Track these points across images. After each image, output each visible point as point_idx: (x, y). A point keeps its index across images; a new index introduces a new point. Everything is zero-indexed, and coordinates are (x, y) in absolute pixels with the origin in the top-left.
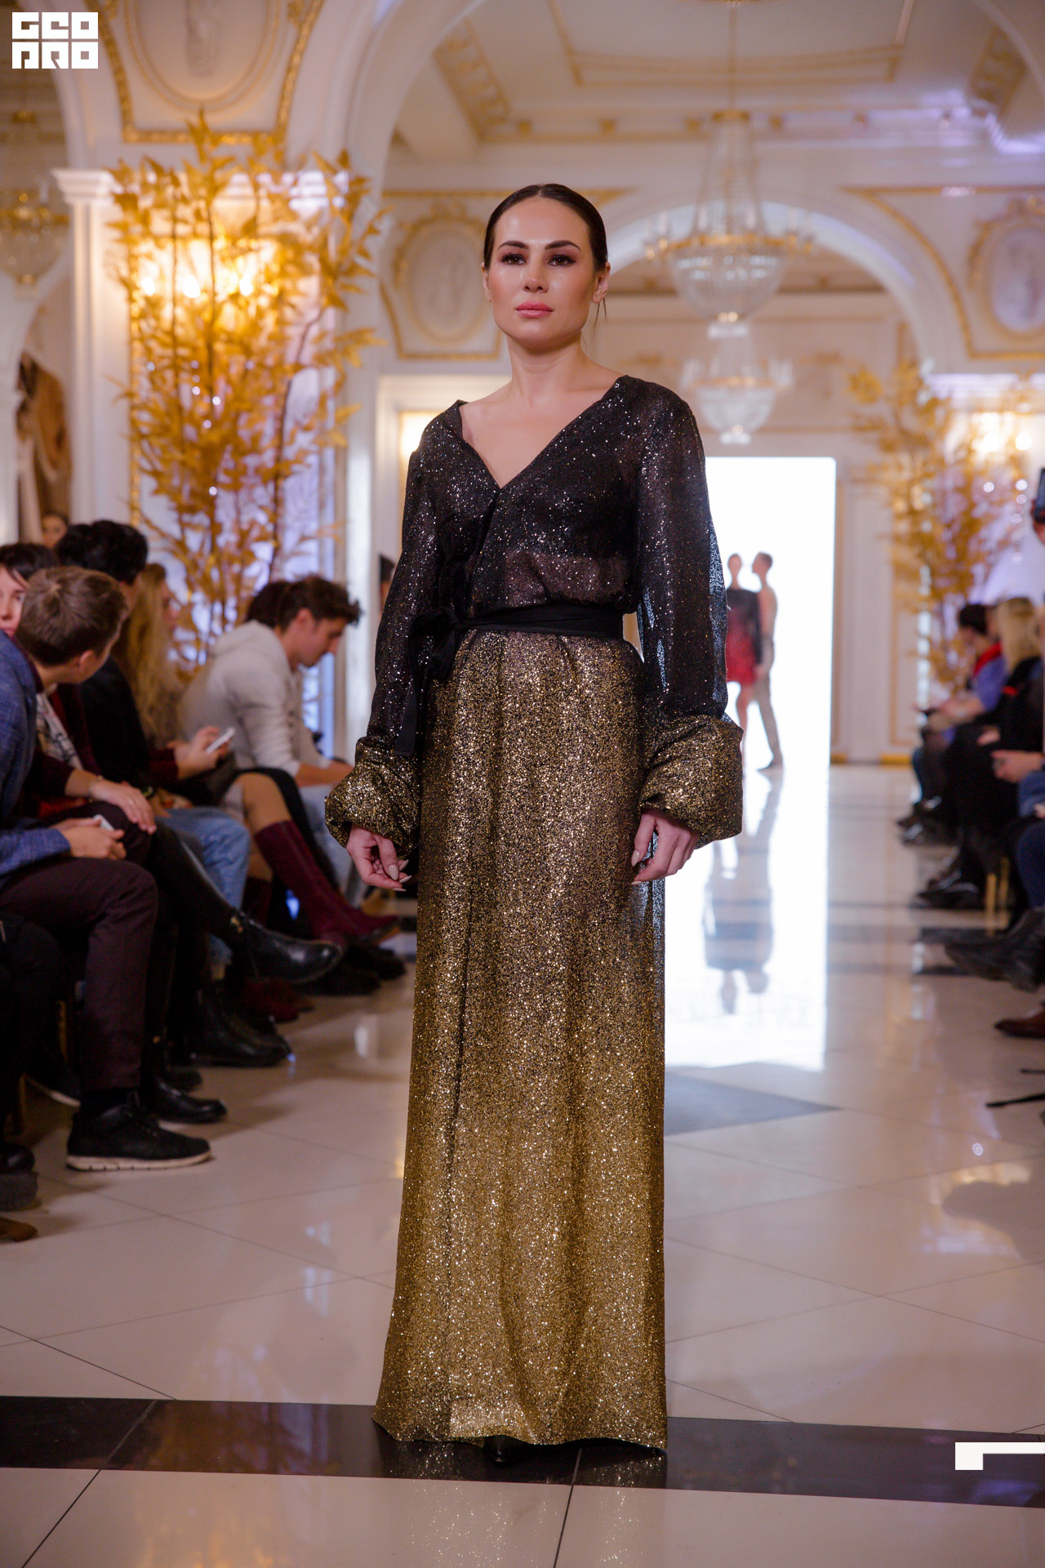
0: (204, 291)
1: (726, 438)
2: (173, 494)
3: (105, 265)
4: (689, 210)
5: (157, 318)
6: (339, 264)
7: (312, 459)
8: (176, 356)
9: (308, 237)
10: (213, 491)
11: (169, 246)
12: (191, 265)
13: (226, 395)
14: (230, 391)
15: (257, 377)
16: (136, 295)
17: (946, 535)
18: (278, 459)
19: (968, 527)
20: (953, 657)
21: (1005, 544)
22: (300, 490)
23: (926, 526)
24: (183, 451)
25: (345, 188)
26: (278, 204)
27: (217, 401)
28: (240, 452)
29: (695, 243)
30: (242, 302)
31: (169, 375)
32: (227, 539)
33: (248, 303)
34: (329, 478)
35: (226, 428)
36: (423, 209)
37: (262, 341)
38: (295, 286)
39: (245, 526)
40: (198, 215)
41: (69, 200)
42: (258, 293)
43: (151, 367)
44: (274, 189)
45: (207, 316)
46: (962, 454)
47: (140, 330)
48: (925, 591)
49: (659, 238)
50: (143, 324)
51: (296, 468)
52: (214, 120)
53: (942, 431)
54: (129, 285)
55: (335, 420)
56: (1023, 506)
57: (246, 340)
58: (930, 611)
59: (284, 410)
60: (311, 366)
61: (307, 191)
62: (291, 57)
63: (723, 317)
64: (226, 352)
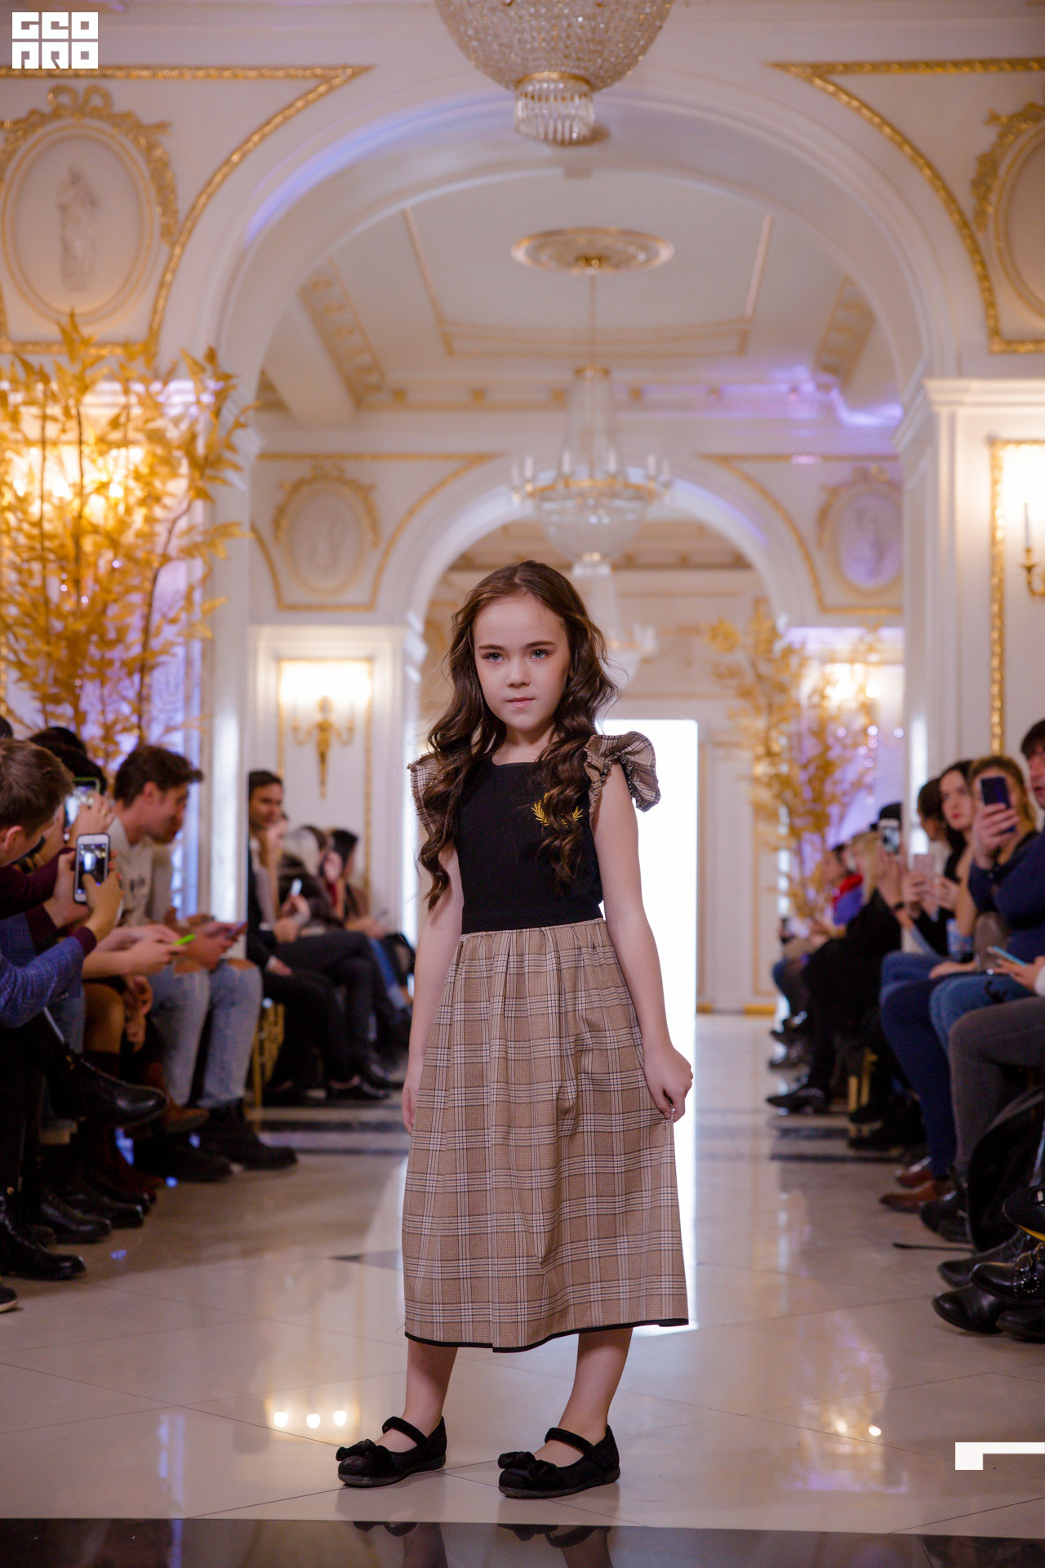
0: (73, 487)
2: (34, 686)
5: (25, 512)
6: (206, 458)
7: (180, 651)
8: (43, 548)
9: (173, 434)
10: (78, 683)
11: (38, 448)
12: (60, 464)
13: (93, 592)
14: (97, 588)
15: (124, 574)
17: (804, 777)
18: (144, 652)
19: (823, 768)
20: (811, 893)
21: (859, 786)
22: (167, 678)
23: (784, 769)
24: (48, 643)
25: (213, 386)
26: (149, 407)
27: (85, 600)
28: (106, 644)
29: (560, 487)
30: (110, 498)
31: (36, 566)
33: (117, 500)
34: (196, 673)
35: (93, 621)
36: (302, 470)
38: (164, 483)
39: (111, 717)
40: (67, 412)
42: (127, 490)
43: (17, 560)
44: (144, 392)
45: (73, 510)
46: (816, 699)
47: (7, 523)
48: (783, 830)
49: (525, 482)
50: (11, 518)
51: (162, 658)
53: (797, 677)
55: (204, 613)
56: (874, 750)
57: (115, 536)
58: (789, 848)
59: (150, 605)
60: (178, 558)
61: (177, 399)
62: (164, 275)
63: (587, 558)
64: (96, 549)
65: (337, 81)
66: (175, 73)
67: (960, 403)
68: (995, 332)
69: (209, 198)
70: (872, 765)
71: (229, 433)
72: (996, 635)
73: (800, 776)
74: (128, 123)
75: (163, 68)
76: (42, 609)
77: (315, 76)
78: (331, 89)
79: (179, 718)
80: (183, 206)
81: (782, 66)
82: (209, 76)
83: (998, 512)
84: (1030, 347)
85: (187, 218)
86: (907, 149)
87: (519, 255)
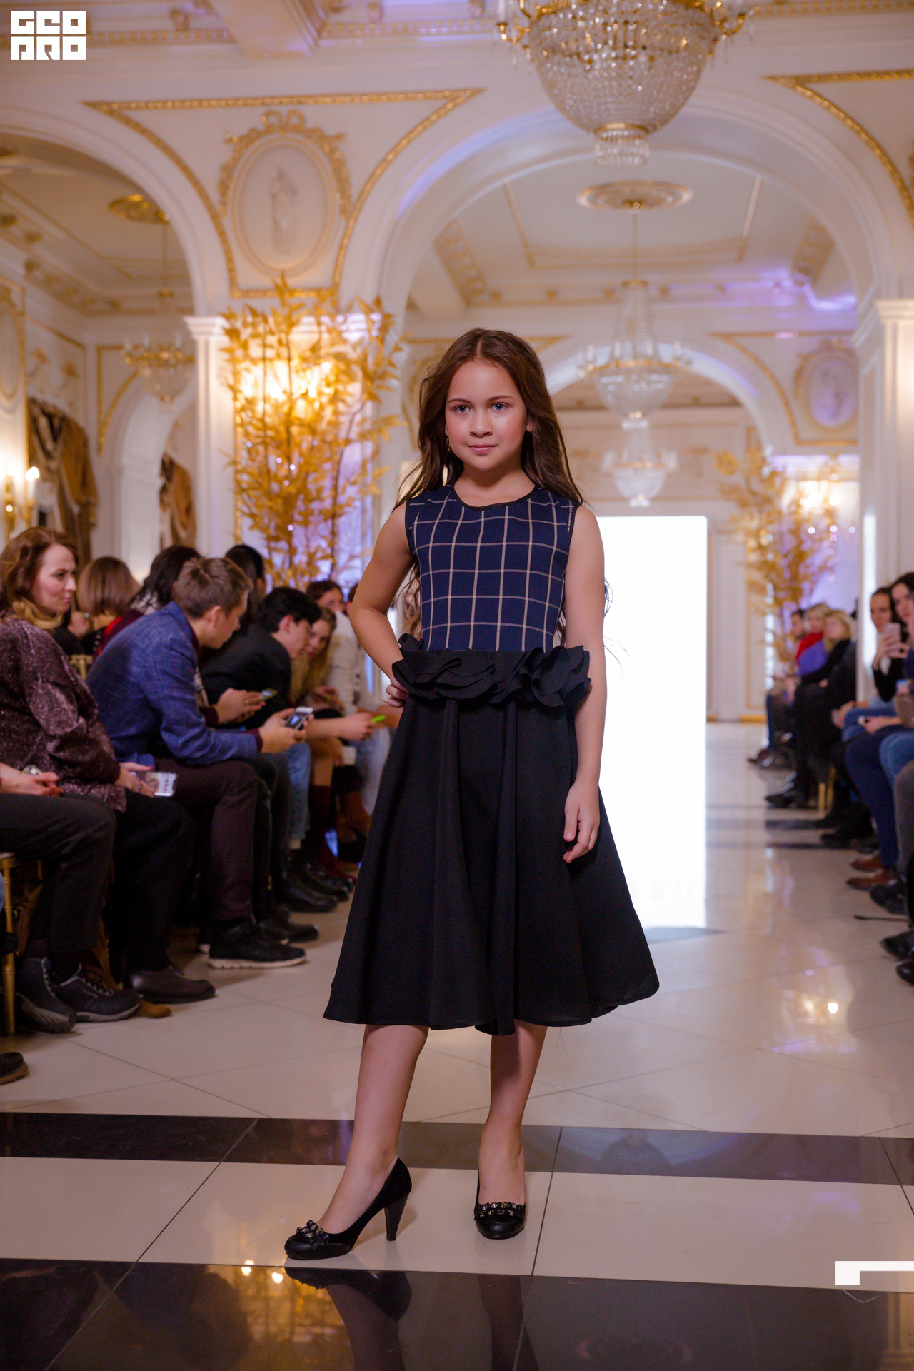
0: (285, 392)
1: (633, 503)
2: (264, 529)
3: (219, 376)
4: (607, 349)
5: (253, 411)
6: (375, 373)
8: (266, 436)
9: (353, 355)
10: (290, 528)
11: (261, 365)
12: (276, 376)
13: (299, 463)
14: (302, 460)
15: (320, 450)
16: (239, 396)
18: (335, 504)
19: (798, 557)
21: (823, 568)
22: (349, 525)
23: (770, 557)
24: (270, 500)
25: (377, 326)
26: (334, 335)
27: (293, 467)
28: (309, 500)
29: (613, 366)
30: (310, 399)
31: (261, 448)
32: (300, 559)
33: (314, 400)
34: (369, 516)
35: (299, 484)
38: (345, 388)
39: (312, 550)
40: (280, 342)
41: (195, 337)
42: (320, 394)
43: (249, 444)
44: (331, 325)
45: (285, 409)
46: (793, 508)
47: (242, 419)
48: (770, 600)
49: (589, 363)
50: (244, 415)
51: (347, 509)
52: (292, 282)
53: (780, 492)
54: (234, 390)
55: (374, 478)
56: (835, 542)
57: (313, 425)
58: (773, 613)
59: (338, 472)
60: (356, 441)
61: (353, 327)
62: (342, 240)
63: (632, 415)
64: (301, 434)
65: (460, 100)
66: (348, 99)
67: (901, 317)
69: (373, 185)
70: (833, 553)
71: (391, 354)
73: (782, 563)
74: (317, 135)
75: (339, 95)
76: (265, 476)
77: (444, 97)
78: (455, 106)
79: (358, 549)
80: (354, 191)
81: (774, 78)
82: (371, 100)
85: (358, 200)
86: (864, 136)
87: (583, 200)
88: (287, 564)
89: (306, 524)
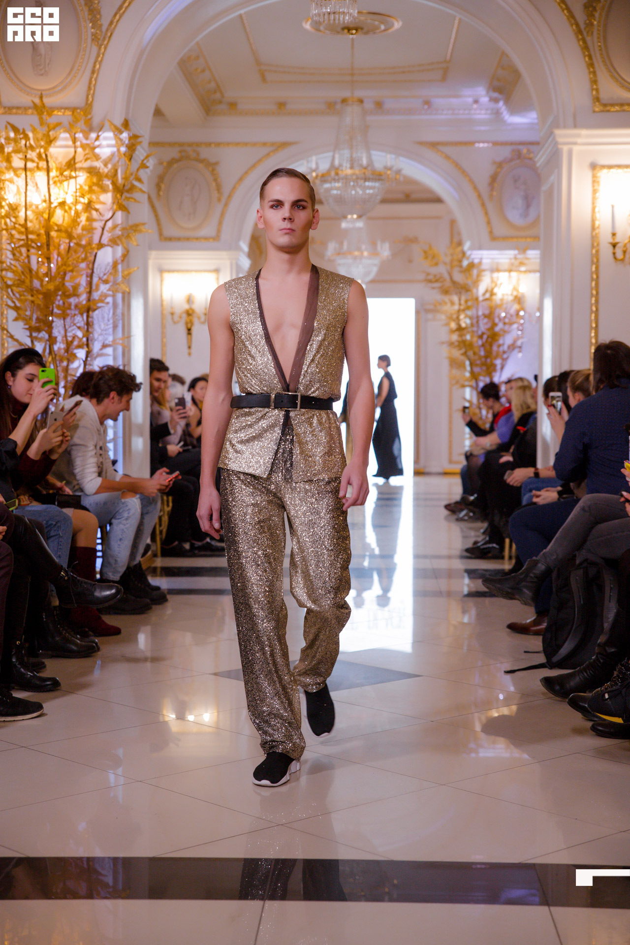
0: (45, 201)
2: (27, 320)
4: (331, 154)
5: (16, 217)
6: (124, 186)
7: (109, 300)
8: (27, 239)
9: (105, 170)
10: (50, 318)
11: (23, 175)
12: (36, 184)
13: (57, 262)
14: (59, 259)
15: (76, 252)
17: (480, 342)
18: (89, 300)
19: (492, 337)
20: (484, 412)
21: (513, 347)
22: (102, 318)
23: (468, 337)
24: (32, 296)
25: (127, 142)
26: (88, 151)
27: (52, 266)
28: (66, 295)
29: (333, 173)
30: (67, 208)
31: (24, 250)
32: (59, 346)
33: (70, 208)
34: (119, 311)
35: (58, 280)
36: (174, 153)
37: (79, 230)
38: (98, 198)
39: (70, 339)
40: (39, 156)
42: (76, 202)
43: (13, 246)
44: (84, 141)
45: (46, 216)
46: (488, 295)
47: (6, 224)
48: (468, 374)
50: (8, 221)
51: (100, 305)
52: (48, 101)
53: (476, 282)
55: (123, 276)
56: (522, 325)
57: (69, 230)
58: (471, 386)
59: (93, 272)
60: (108, 245)
61: (104, 143)
62: (94, 66)
63: (349, 217)
64: (57, 237)
67: (575, 144)
68: (597, 99)
69: (120, 17)
70: (520, 334)
72: (594, 284)
76: (28, 276)
80: (105, 22)
83: (597, 210)
84: (617, 108)
85: (107, 30)
87: (307, 26)
88: (47, 351)
89: (64, 316)
